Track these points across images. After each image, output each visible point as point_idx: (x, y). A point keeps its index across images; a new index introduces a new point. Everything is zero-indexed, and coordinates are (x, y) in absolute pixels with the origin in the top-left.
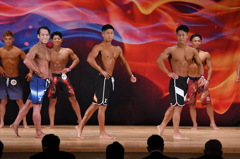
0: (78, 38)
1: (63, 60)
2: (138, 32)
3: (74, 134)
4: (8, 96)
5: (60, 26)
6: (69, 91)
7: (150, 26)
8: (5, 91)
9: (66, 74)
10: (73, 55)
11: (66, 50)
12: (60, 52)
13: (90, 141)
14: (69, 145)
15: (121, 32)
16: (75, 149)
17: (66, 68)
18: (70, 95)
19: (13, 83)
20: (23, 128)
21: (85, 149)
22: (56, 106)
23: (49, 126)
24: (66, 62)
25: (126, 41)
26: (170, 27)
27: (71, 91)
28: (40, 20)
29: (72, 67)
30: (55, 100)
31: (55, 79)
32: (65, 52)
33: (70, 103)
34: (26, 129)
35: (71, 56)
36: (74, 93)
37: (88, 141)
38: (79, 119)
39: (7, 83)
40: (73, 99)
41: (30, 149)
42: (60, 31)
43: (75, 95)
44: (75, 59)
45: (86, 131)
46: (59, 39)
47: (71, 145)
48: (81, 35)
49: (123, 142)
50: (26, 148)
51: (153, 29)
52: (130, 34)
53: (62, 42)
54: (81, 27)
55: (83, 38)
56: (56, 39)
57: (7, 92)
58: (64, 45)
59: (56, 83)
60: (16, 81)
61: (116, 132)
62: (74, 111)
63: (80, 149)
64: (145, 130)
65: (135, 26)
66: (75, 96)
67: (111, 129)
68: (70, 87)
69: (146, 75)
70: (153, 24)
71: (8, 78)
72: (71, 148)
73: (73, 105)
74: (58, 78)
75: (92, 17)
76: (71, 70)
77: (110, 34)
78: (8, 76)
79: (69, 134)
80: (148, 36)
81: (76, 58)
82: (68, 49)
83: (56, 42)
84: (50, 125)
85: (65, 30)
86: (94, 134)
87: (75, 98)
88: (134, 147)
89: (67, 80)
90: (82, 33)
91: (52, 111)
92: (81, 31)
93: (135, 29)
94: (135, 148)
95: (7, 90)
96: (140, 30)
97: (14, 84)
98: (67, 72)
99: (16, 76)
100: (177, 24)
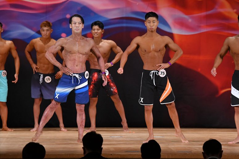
0: (122, 28)
1: (105, 54)
2: (190, 20)
3: (117, 138)
4: (42, 95)
5: (101, 14)
6: (111, 89)
7: (204, 14)
8: (39, 89)
9: (107, 69)
10: (116, 48)
11: (108, 43)
12: (101, 44)
13: (136, 145)
14: (112, 150)
15: (170, 21)
16: (119, 154)
17: (108, 62)
18: (112, 94)
19: (47, 81)
20: (61, 130)
21: (130, 154)
22: (97, 106)
23: (89, 129)
24: (108, 56)
25: (176, 31)
26: (227, 14)
27: (114, 89)
28: (79, 8)
29: (114, 61)
30: (96, 100)
31: (96, 75)
32: (106, 44)
33: (113, 103)
34: (63, 132)
35: (114, 49)
36: (116, 91)
37: (133, 145)
38: (123, 120)
39: (41, 80)
40: (115, 98)
41: (67, 154)
42: (101, 20)
43: (118, 93)
44: (119, 53)
45: (131, 134)
46: (98, 30)
47: (114, 150)
48: (124, 25)
49: (173, 146)
50: (64, 154)
51: (208, 17)
52: (181, 24)
53: (103, 33)
54: (124, 16)
55: (127, 28)
56: (94, 30)
57: (41, 91)
58: (105, 36)
59: (96, 80)
60: (50, 78)
61: (165, 135)
62: (117, 111)
63: (124, 155)
64: (198, 133)
65: (186, 14)
66: (118, 95)
67: (159, 132)
68: (112, 84)
69: (199, 70)
70: (207, 10)
71: (42, 75)
72: (115, 153)
73: (116, 105)
74: (98, 75)
75: (137, 4)
76: (113, 65)
77: (152, 22)
78: (42, 73)
79: (112, 138)
80: (202, 25)
81: (119, 51)
82: (110, 41)
83: (94, 33)
84: (91, 128)
85: (106, 19)
86: (140, 137)
87: (118, 96)
88: (186, 153)
89: (109, 77)
90: (127, 23)
91: (93, 112)
92: (125, 21)
93: (186, 17)
94: (188, 153)
95: (41, 89)
96: (192, 18)
97: (49, 82)
98: (108, 67)
99: (50, 73)
100: (235, 10)
